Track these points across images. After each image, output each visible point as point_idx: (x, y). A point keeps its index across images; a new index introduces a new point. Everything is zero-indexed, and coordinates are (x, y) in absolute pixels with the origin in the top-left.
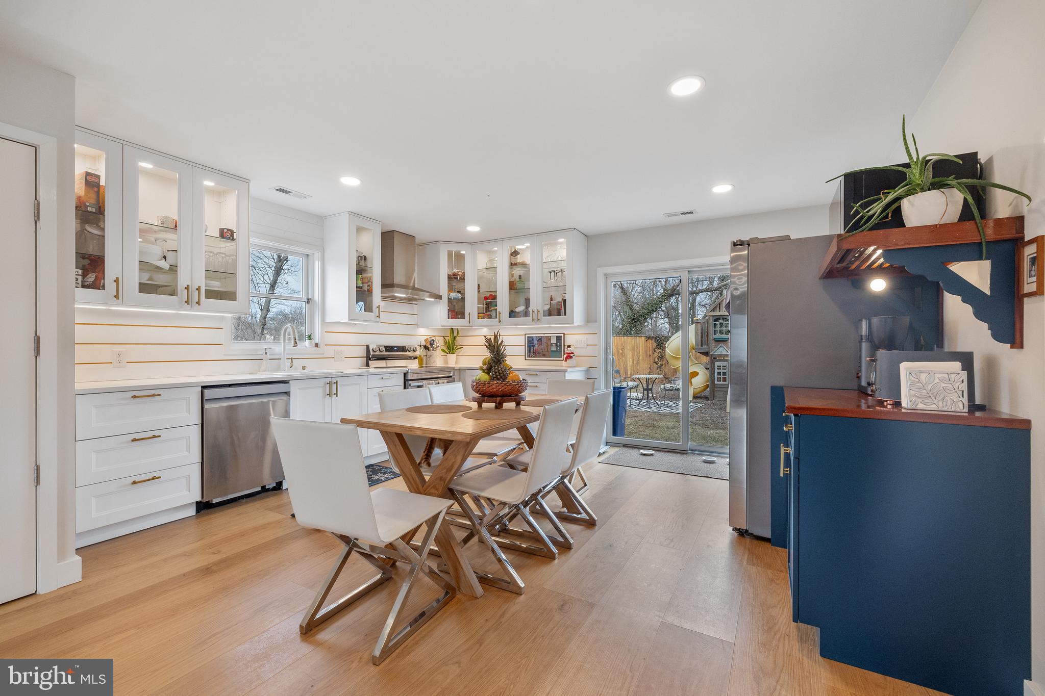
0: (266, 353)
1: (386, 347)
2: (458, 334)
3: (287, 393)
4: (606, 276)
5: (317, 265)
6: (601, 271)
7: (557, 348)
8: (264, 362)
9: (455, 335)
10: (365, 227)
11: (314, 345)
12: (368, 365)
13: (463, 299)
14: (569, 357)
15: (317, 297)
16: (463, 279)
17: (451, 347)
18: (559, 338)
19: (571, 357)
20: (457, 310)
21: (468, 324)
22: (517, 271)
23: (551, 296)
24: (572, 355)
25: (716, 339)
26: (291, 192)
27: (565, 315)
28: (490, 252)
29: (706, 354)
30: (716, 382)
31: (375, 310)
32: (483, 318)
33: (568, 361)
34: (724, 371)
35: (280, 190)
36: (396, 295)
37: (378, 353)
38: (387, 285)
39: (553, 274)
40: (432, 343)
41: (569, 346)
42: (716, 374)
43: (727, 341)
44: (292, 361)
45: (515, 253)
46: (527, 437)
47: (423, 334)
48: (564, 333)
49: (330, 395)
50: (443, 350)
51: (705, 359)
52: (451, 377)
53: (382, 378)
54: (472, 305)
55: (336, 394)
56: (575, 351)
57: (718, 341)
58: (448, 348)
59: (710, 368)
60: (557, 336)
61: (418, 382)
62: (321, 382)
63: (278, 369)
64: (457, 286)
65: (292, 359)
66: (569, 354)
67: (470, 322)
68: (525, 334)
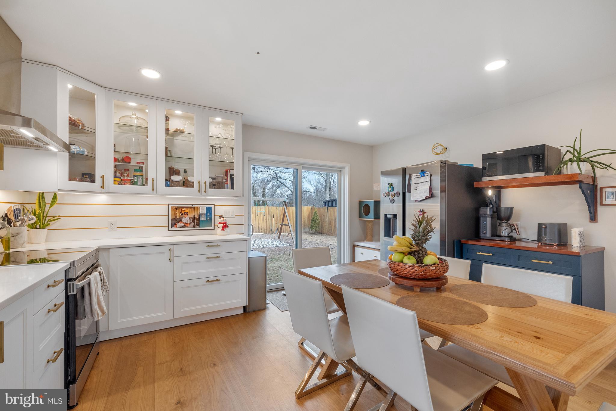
4: (249, 160)
6: (248, 155)
7: (207, 219)
13: (92, 156)
14: (225, 226)
17: (42, 221)
18: (209, 210)
19: (227, 226)
20: (82, 171)
24: (227, 224)
32: (122, 183)
33: (225, 230)
40: (16, 214)
41: (221, 217)
48: (214, 205)
53: (48, 286)
56: (228, 220)
60: (206, 207)
66: (224, 223)
67: (103, 187)
68: (168, 204)
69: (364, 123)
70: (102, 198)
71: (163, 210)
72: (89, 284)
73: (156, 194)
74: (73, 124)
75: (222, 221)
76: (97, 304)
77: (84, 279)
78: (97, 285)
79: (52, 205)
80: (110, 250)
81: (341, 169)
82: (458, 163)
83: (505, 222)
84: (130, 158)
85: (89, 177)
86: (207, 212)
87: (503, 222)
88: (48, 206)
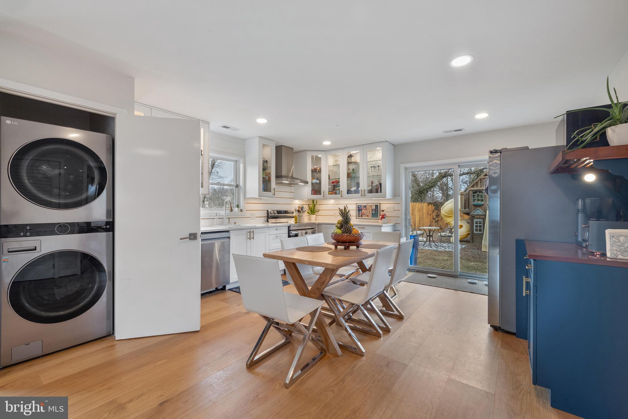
0: (216, 215)
1: (277, 211)
2: (316, 204)
3: (229, 238)
4: (406, 169)
5: (242, 166)
6: (402, 166)
7: (376, 212)
8: (215, 220)
9: (315, 203)
10: (266, 144)
11: (240, 210)
12: (268, 221)
13: (320, 183)
14: (383, 217)
15: (241, 184)
16: (320, 171)
17: (313, 211)
18: (377, 206)
19: (384, 217)
20: (316, 190)
21: (322, 198)
22: (352, 167)
23: (372, 181)
24: (385, 216)
25: (475, 205)
26: (230, 128)
27: (381, 192)
28: (335, 156)
29: (468, 214)
30: (475, 232)
31: (273, 191)
32: (331, 194)
33: (383, 220)
34: (480, 225)
35: (224, 127)
36: (283, 182)
37: (273, 215)
38: (279, 176)
39: (373, 168)
40: (302, 208)
41: (383, 211)
42: (474, 227)
43: (482, 206)
44: (229, 220)
45: (350, 156)
46: (361, 265)
47: (297, 203)
48: (380, 203)
49: (250, 239)
50: (308, 213)
51: (467, 217)
52: (313, 228)
53: (277, 229)
54: (325, 186)
55: (253, 238)
56: (387, 214)
57: (476, 206)
58: (311, 211)
59: (471, 223)
60: (375, 205)
61: (296, 231)
62: (245, 232)
63: (222, 224)
64: (316, 175)
65: (229, 218)
66: (383, 215)
67: (324, 197)
69: (482, 116)
70: (332, 201)
73: (344, 198)
74: (313, 171)
80: (322, 225)
82: (529, 147)
85: (319, 193)
86: (376, 208)
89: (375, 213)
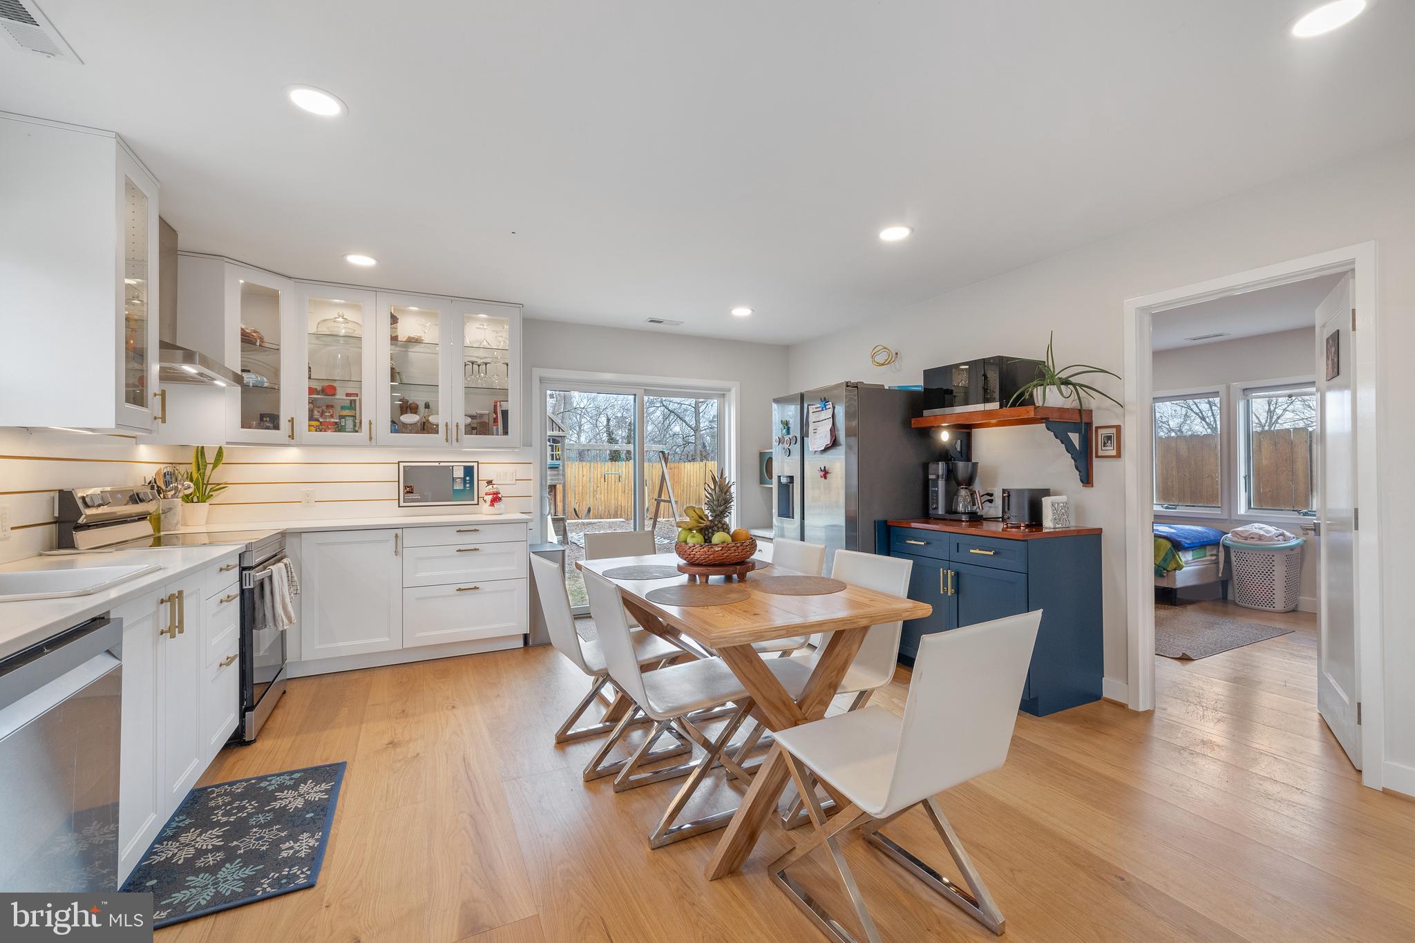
2: (220, 460)
4: (542, 381)
6: (538, 372)
7: (465, 486)
10: (136, 184)
13: (275, 389)
14: (496, 499)
16: (275, 347)
18: (469, 471)
19: (500, 499)
20: (261, 412)
24: (500, 496)
27: (506, 432)
31: (154, 403)
32: (321, 429)
33: (496, 505)
37: (100, 509)
41: (490, 482)
47: (151, 459)
48: (478, 462)
49: (171, 631)
55: (180, 627)
56: (502, 490)
60: (464, 466)
61: (263, 570)
64: (261, 358)
66: (494, 494)
67: (292, 437)
68: (399, 462)
69: (742, 312)
70: (292, 454)
71: (391, 472)
72: (271, 578)
73: (376, 446)
74: (247, 339)
75: (492, 491)
76: (281, 607)
77: (265, 568)
78: (282, 581)
79: (215, 465)
80: (303, 535)
81: (723, 393)
82: (883, 386)
83: (966, 488)
84: (334, 388)
85: (270, 420)
86: (466, 475)
87: (962, 488)
88: (210, 467)
89: (462, 488)
